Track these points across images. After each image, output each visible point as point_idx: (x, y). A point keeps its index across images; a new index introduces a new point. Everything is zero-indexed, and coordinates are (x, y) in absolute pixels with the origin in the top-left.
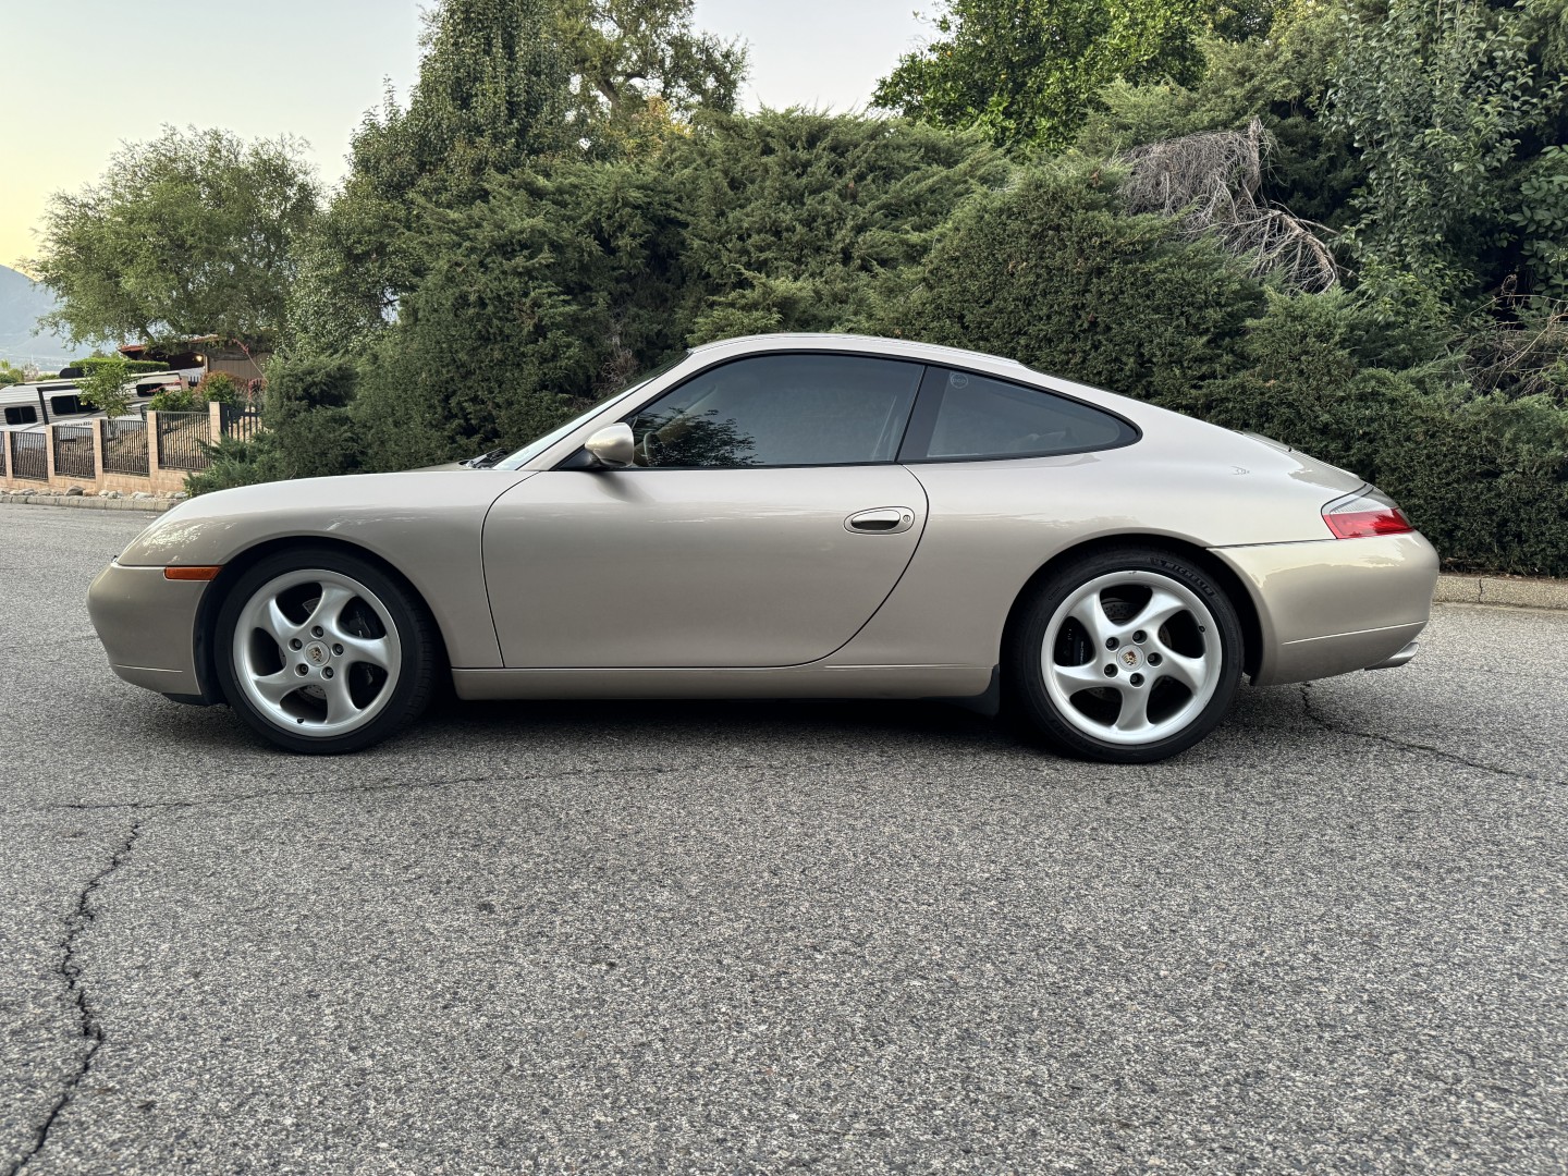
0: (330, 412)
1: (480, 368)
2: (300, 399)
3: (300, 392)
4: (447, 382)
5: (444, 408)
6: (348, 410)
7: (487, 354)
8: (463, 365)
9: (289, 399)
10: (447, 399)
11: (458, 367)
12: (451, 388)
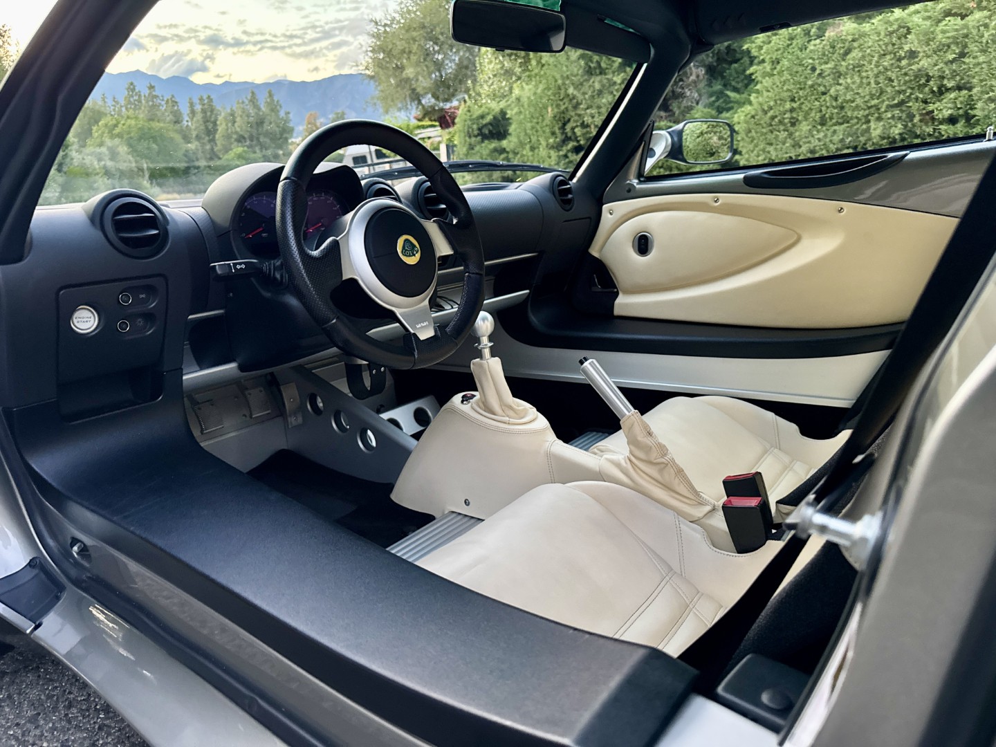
0: (494, 144)
1: (585, 99)
2: (476, 136)
3: (476, 132)
4: (563, 112)
5: (563, 133)
6: (504, 143)
7: (590, 86)
8: (574, 98)
9: (470, 137)
10: (564, 124)
11: (571, 100)
12: (567, 117)
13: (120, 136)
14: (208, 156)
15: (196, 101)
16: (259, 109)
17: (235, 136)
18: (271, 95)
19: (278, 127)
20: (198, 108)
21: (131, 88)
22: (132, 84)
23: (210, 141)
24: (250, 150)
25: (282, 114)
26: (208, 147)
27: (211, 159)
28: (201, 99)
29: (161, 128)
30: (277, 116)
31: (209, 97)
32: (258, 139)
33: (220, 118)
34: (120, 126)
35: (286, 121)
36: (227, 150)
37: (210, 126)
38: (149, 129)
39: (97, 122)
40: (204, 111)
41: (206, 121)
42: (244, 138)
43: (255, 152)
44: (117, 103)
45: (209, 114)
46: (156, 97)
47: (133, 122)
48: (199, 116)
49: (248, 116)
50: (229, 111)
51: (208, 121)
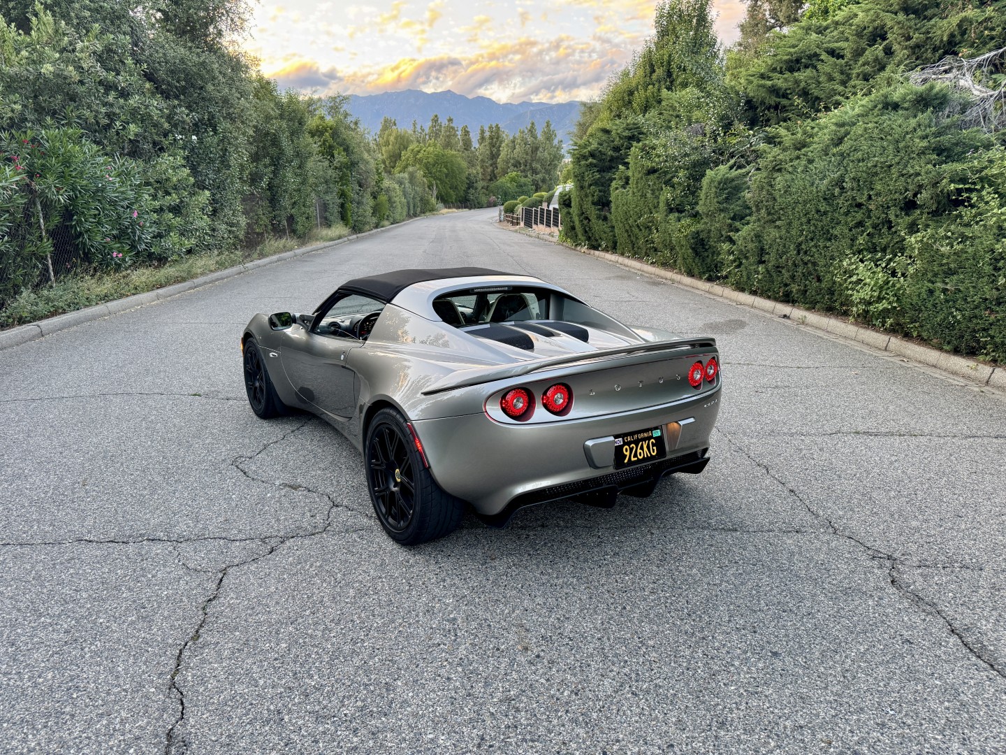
13: (420, 161)
14: (489, 178)
15: (486, 129)
16: (536, 138)
17: (512, 161)
18: (548, 125)
19: (550, 154)
20: (487, 134)
21: (435, 120)
22: (436, 116)
23: (491, 165)
24: (523, 174)
25: (555, 142)
26: (489, 170)
27: (491, 180)
28: (491, 127)
29: (453, 155)
30: (551, 144)
31: (497, 125)
32: (531, 164)
33: (503, 145)
34: (422, 152)
35: (559, 148)
36: (505, 172)
37: (495, 150)
38: (443, 156)
39: (406, 148)
40: (491, 138)
41: (492, 145)
42: (520, 164)
43: (526, 177)
44: (423, 130)
45: (495, 140)
46: (453, 128)
47: (431, 149)
48: (488, 141)
49: (525, 144)
50: (512, 138)
51: (494, 146)
